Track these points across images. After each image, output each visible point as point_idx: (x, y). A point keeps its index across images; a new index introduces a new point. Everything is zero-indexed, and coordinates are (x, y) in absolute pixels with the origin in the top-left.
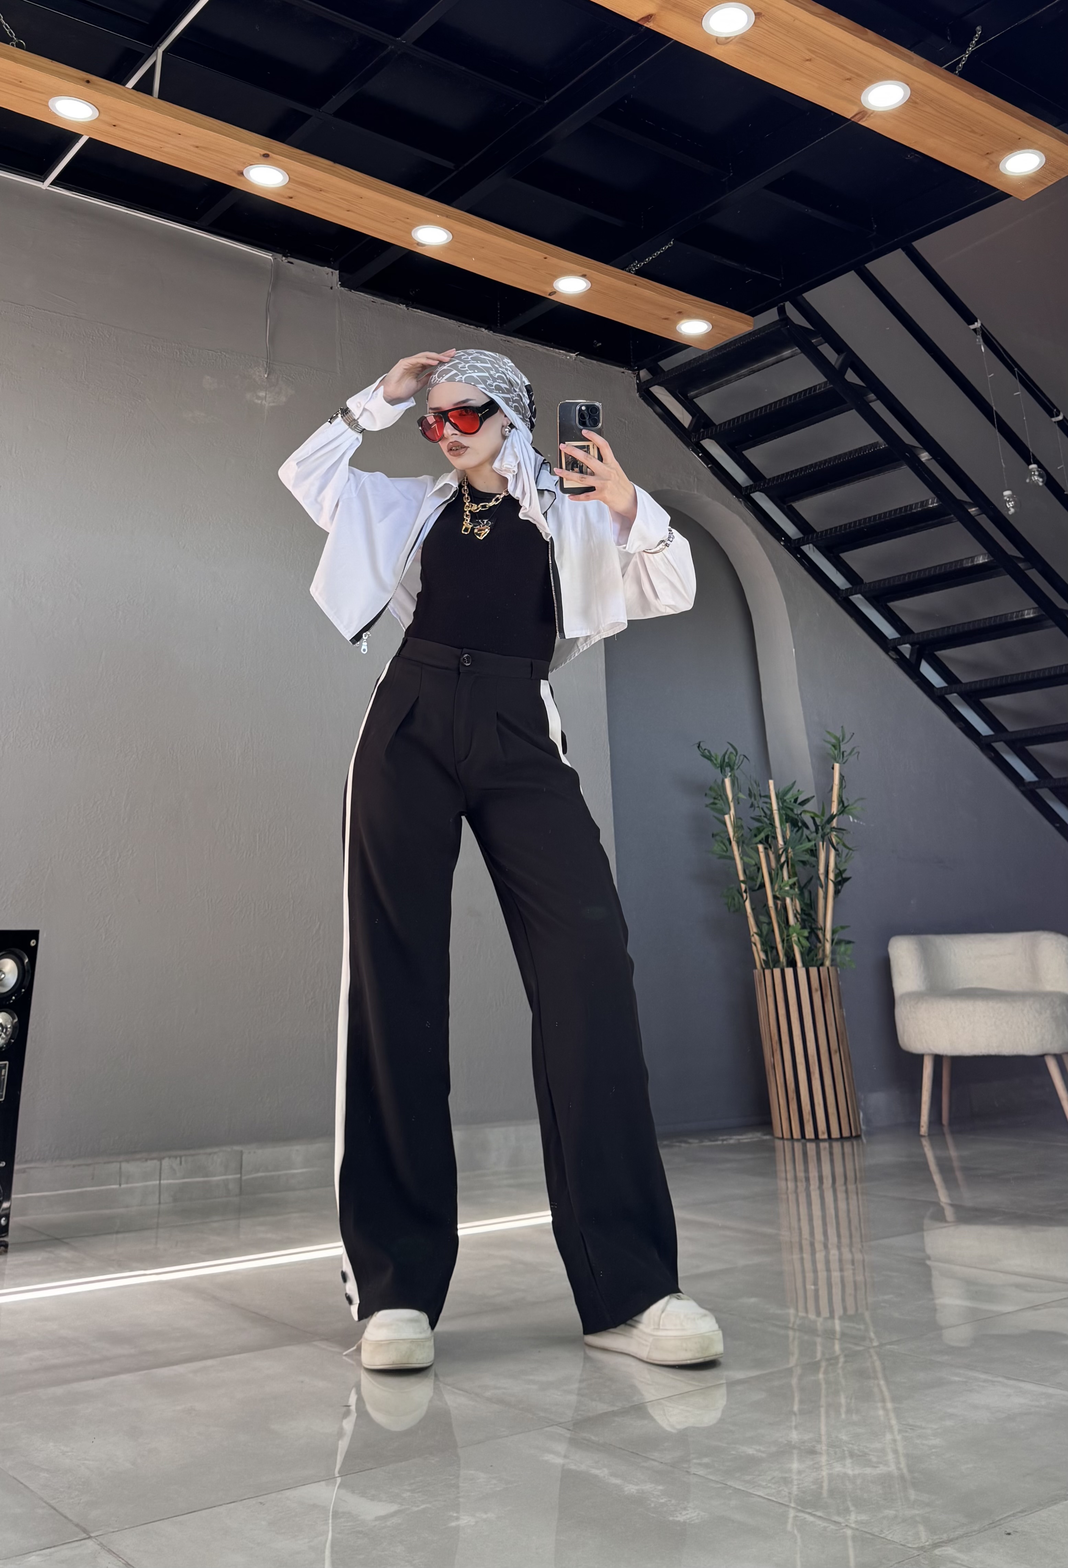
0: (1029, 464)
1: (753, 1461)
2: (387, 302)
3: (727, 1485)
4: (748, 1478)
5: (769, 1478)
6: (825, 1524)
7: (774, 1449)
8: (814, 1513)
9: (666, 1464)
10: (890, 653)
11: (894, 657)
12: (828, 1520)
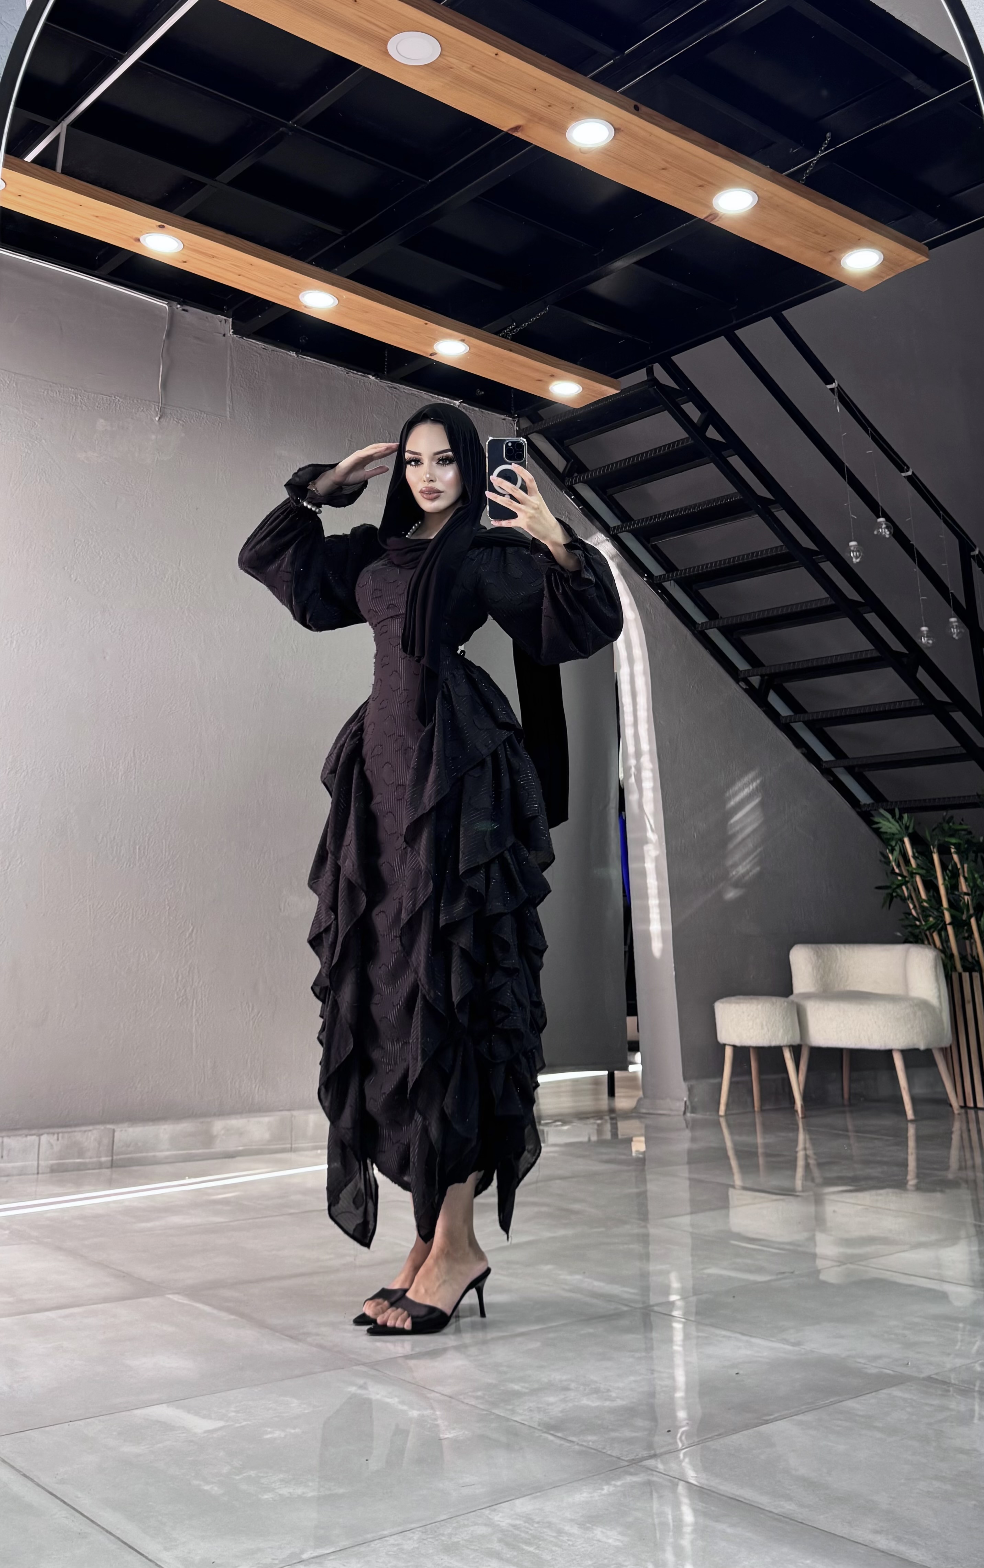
0: (879, 517)
1: (517, 1394)
2: (278, 349)
3: (491, 1412)
4: (510, 1407)
5: (526, 1408)
6: (562, 1442)
7: (536, 1386)
8: (555, 1434)
9: (446, 1396)
10: (740, 683)
11: (744, 687)
12: (565, 1439)
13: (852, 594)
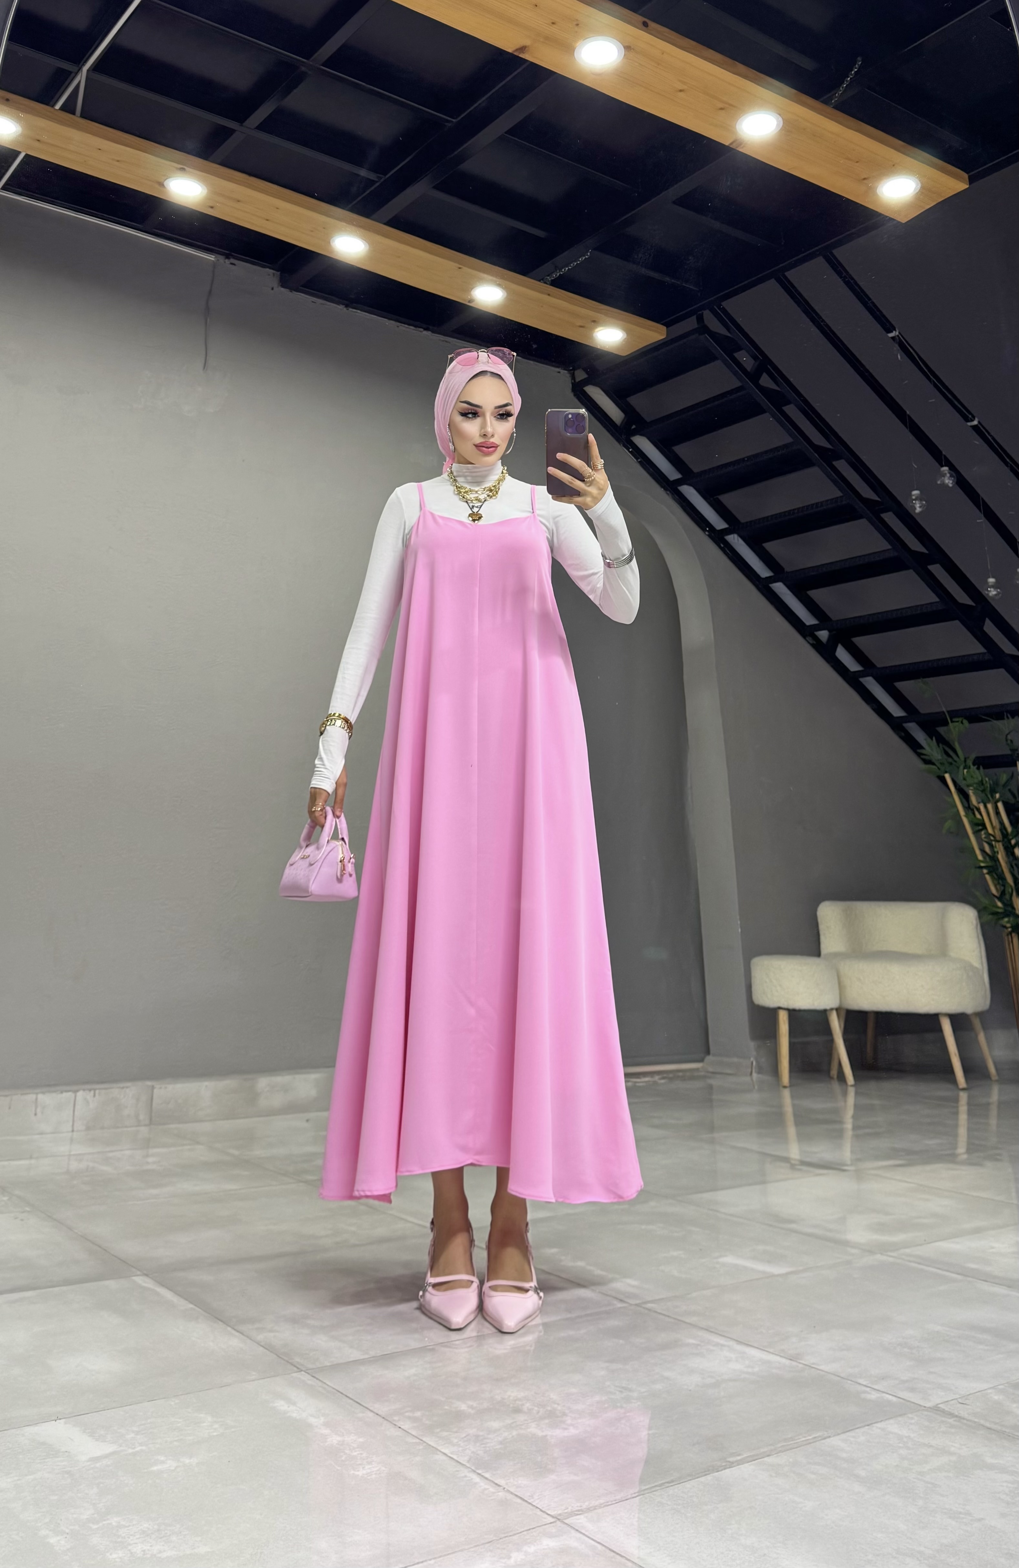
0: (942, 466)
2: (327, 303)
3: (423, 1440)
4: (446, 1434)
5: (464, 1435)
6: (488, 1487)
7: (485, 1406)
8: (483, 1474)
10: (807, 639)
11: (811, 642)
12: (493, 1482)
13: (915, 545)
